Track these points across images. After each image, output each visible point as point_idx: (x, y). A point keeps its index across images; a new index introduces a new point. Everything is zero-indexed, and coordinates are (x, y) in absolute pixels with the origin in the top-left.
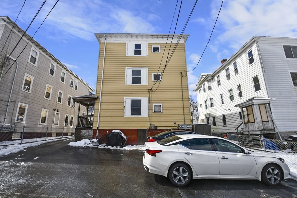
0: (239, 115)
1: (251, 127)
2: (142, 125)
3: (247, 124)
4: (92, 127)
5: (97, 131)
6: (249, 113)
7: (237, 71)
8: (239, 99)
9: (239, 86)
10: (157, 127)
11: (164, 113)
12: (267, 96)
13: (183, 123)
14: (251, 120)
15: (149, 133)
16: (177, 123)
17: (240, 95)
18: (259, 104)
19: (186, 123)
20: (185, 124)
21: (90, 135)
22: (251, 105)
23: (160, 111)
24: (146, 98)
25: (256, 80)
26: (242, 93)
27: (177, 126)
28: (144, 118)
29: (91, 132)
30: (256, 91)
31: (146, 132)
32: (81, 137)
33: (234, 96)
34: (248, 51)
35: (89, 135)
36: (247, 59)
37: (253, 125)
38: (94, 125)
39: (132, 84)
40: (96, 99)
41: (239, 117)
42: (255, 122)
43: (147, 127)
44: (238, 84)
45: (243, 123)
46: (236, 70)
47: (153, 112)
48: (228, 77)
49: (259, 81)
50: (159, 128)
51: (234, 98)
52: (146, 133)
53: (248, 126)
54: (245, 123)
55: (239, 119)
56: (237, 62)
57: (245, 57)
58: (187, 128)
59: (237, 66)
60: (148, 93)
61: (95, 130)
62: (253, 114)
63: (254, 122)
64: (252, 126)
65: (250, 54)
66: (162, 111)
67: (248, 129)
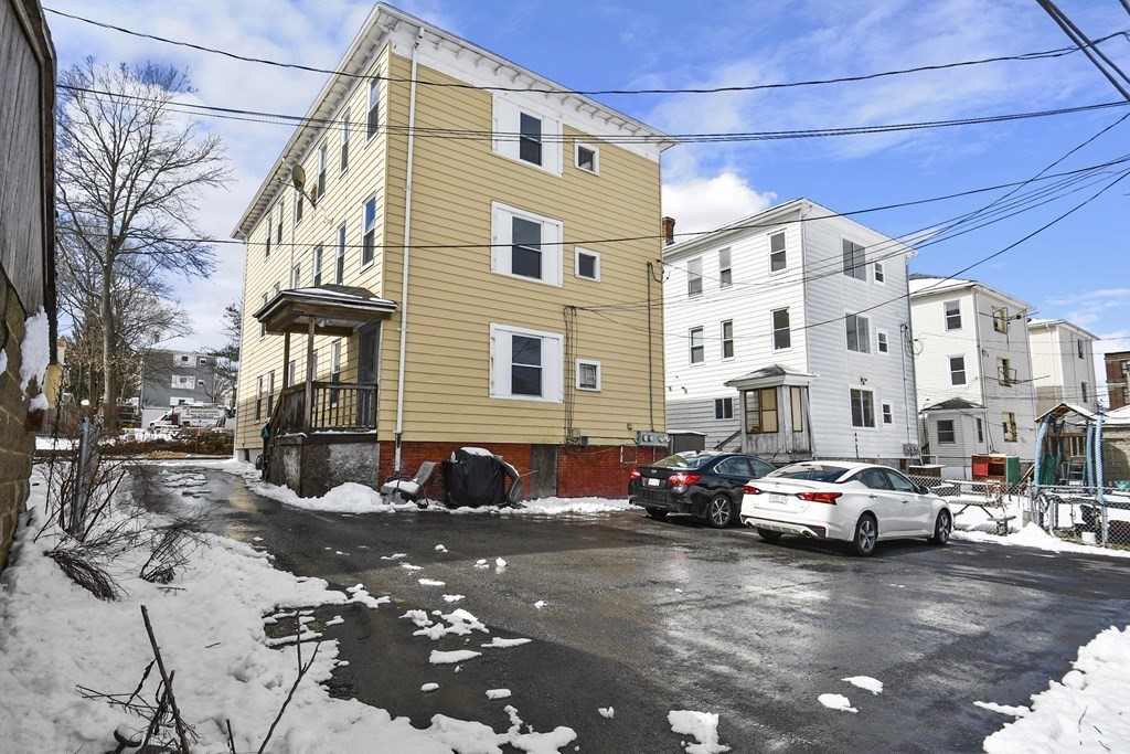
0: (714, 409)
1: (764, 445)
2: (545, 431)
3: (754, 437)
4: (375, 432)
5: (398, 451)
6: (765, 406)
7: (730, 278)
8: (720, 362)
9: (728, 325)
10: (585, 438)
11: (605, 394)
12: (805, 366)
13: (648, 428)
14: (769, 424)
15: (565, 457)
16: (635, 428)
17: (728, 349)
18: (791, 387)
19: (656, 428)
20: (653, 431)
21: (366, 467)
22: (775, 388)
23: (594, 386)
24: (556, 336)
25: (781, 318)
26: (735, 344)
27: (635, 436)
28: (548, 408)
29: (371, 455)
30: (776, 348)
31: (553, 455)
32: (330, 475)
33: (705, 350)
34: (776, 230)
35: (363, 467)
36: (766, 253)
37: (772, 438)
38: (381, 426)
39: (513, 272)
40: (387, 316)
41: (714, 414)
42: (777, 432)
43: (558, 437)
44: (726, 317)
45: (743, 431)
46: (726, 273)
47: (578, 387)
48: (695, 287)
49: (791, 323)
50: (591, 442)
51: (705, 355)
52: (553, 459)
53: (757, 440)
54: (747, 433)
55: (714, 419)
56: (733, 248)
57: (761, 244)
58: (659, 444)
59: (733, 263)
60: (561, 317)
61: (388, 448)
62: (776, 410)
63: (775, 430)
64: (770, 442)
65: (778, 241)
66: (599, 388)
67: (754, 449)
